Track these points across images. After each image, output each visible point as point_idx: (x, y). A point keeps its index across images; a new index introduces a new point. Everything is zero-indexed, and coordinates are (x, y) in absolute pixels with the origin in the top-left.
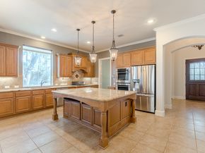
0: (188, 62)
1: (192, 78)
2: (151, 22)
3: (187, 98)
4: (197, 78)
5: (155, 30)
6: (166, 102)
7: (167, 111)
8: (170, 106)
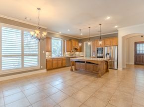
0: (136, 43)
1: (138, 52)
2: (116, 27)
3: (135, 64)
4: (141, 52)
5: (118, 29)
6: (123, 65)
7: (123, 69)
8: (125, 67)
